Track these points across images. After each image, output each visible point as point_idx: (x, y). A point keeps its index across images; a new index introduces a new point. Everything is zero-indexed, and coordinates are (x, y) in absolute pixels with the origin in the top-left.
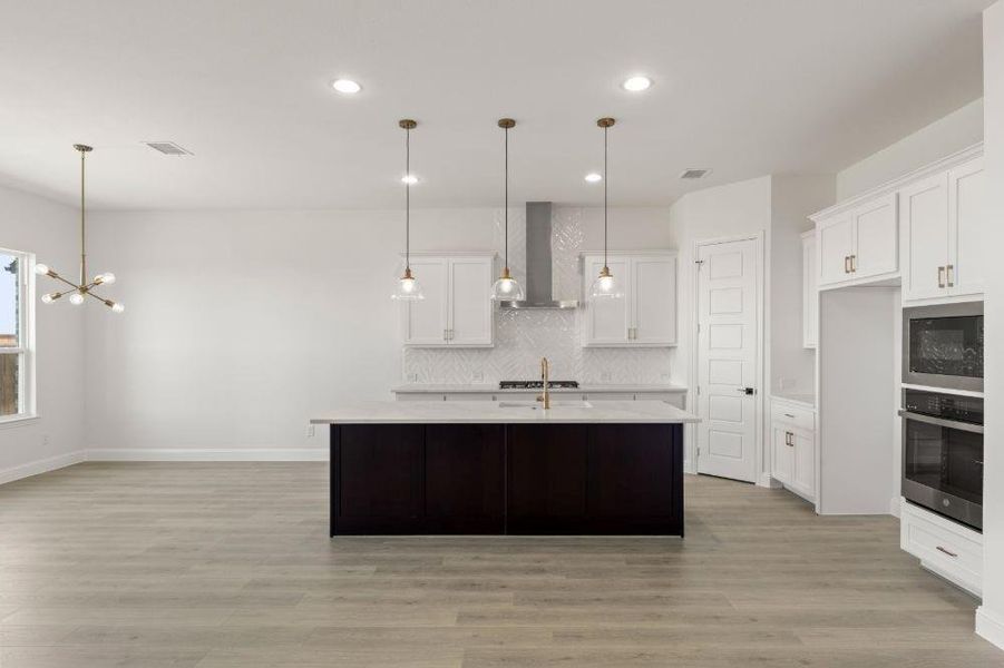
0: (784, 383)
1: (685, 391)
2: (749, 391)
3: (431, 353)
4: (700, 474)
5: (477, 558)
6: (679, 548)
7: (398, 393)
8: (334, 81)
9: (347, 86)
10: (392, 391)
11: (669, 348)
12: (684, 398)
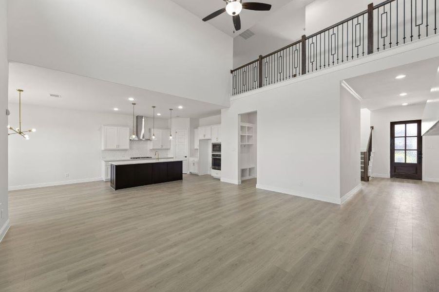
0: (192, 155)
1: (173, 158)
2: (186, 157)
6: (182, 183)
11: (168, 149)
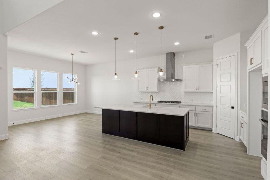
1: (213, 106)
3: (145, 93)
4: (217, 133)
5: (123, 144)
7: (134, 102)
8: (92, 32)
9: (95, 33)
10: (133, 102)
12: (212, 109)
